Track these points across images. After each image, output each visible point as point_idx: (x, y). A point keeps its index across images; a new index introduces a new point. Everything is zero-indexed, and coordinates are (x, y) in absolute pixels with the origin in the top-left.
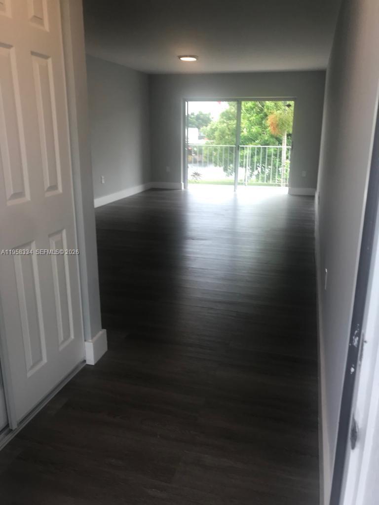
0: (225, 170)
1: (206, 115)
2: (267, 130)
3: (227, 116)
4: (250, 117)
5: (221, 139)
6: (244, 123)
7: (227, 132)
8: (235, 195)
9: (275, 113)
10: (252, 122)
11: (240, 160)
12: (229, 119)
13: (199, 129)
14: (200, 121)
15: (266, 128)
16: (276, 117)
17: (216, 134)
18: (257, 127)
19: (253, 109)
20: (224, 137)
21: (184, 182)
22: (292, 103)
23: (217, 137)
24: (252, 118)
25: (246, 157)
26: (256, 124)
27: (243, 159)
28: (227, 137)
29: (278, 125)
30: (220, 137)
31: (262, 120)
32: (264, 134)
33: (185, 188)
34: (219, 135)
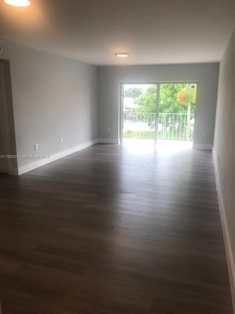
0: (149, 125)
1: (139, 89)
2: (177, 100)
3: (151, 91)
4: (166, 91)
5: (147, 106)
6: (162, 95)
7: (151, 100)
8: (155, 149)
9: (182, 89)
10: (167, 94)
11: (159, 119)
12: (152, 92)
13: (134, 98)
14: (135, 93)
15: (176, 98)
16: (184, 93)
17: (144, 102)
18: (170, 98)
19: (168, 87)
20: (149, 104)
21: (120, 138)
22: (195, 85)
23: (144, 103)
24: (167, 92)
25: (163, 118)
26: (170, 96)
27: (161, 119)
28: (151, 104)
29: (184, 99)
30: (147, 104)
31: (174, 94)
32: (175, 102)
33: (120, 142)
34: (146, 102)
